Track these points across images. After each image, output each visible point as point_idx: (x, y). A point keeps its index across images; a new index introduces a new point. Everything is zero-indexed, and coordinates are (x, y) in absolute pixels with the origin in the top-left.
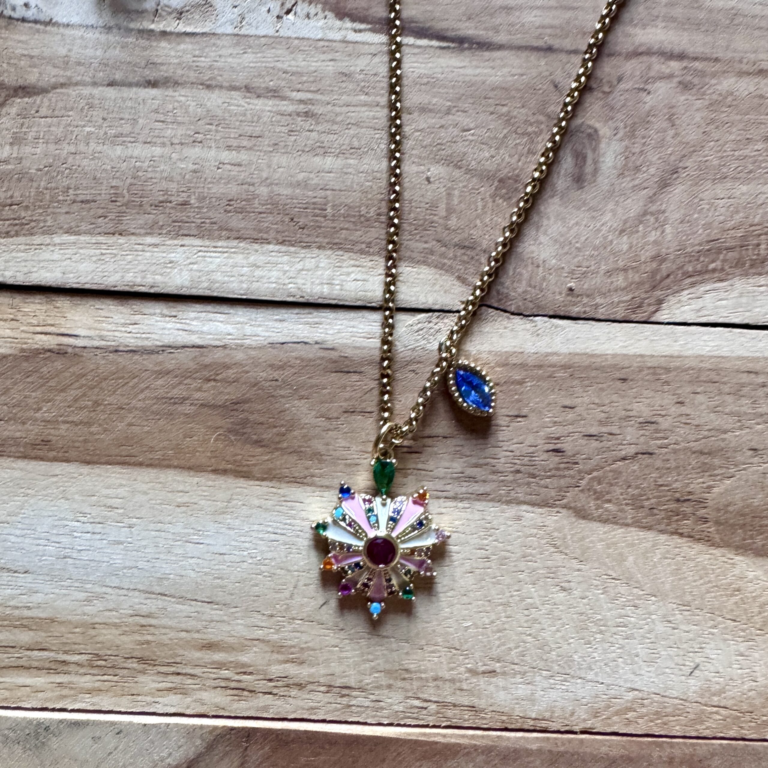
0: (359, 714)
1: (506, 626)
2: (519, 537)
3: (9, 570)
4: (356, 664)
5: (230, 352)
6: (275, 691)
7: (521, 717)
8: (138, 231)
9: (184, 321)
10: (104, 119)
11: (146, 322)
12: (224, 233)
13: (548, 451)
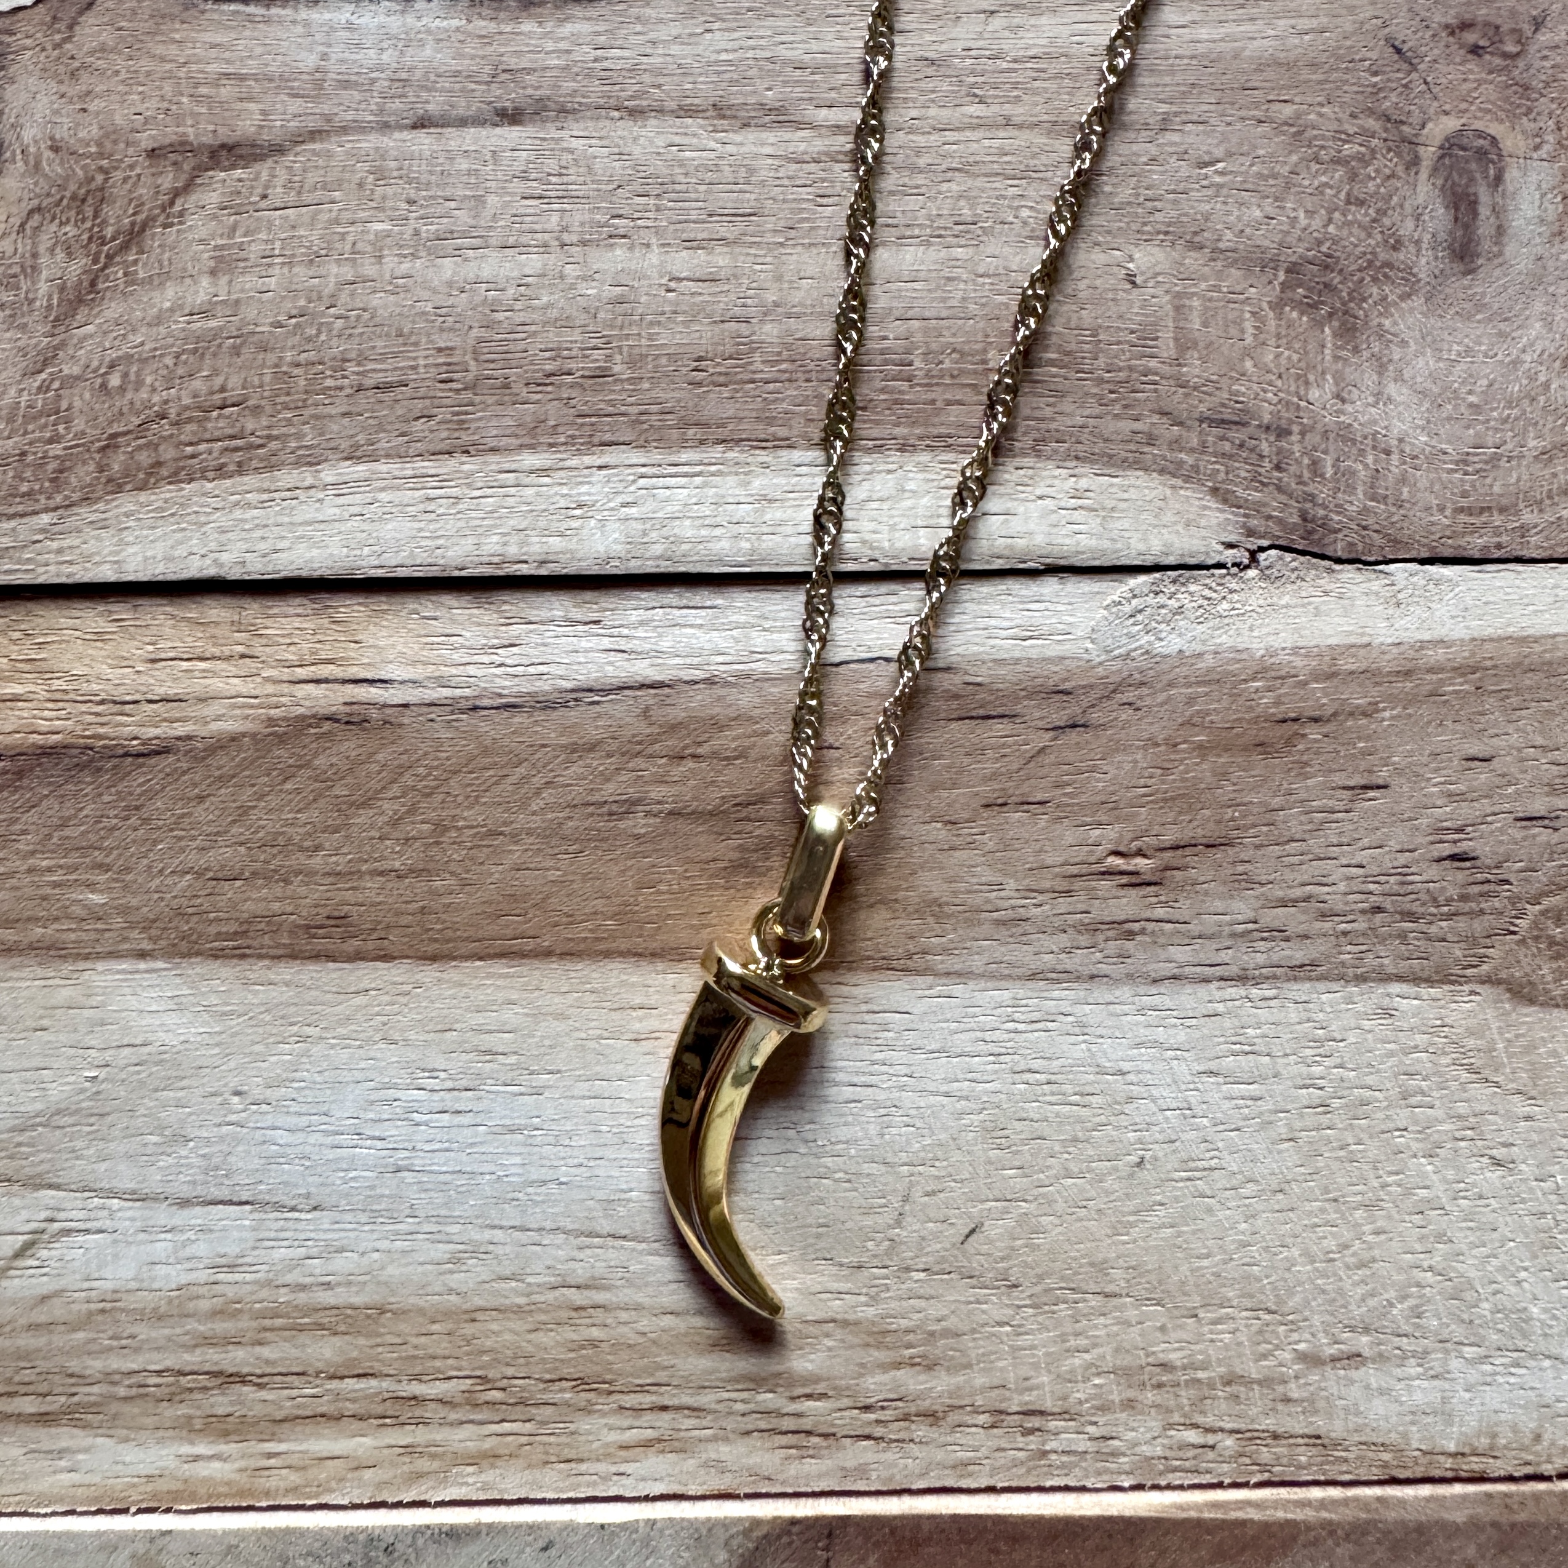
0: (1066, 1468)
1: (1376, 1253)
2: (1391, 1054)
3: (279, 1207)
4: (1052, 1360)
5: (722, 692)
6: (879, 1431)
7: (1425, 1453)
8: (505, 441)
9: (615, 631)
10: (411, 202)
11: (535, 639)
12: (691, 432)
13: (1440, 860)
